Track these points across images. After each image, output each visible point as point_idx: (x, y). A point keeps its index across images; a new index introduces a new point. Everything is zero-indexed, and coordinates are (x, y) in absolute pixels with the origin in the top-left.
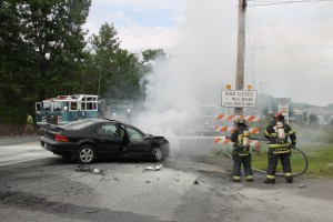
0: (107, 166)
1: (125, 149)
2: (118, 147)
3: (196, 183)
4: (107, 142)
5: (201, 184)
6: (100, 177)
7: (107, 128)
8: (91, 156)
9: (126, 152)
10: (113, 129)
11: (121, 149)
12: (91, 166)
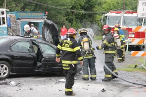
0: (22, 80)
1: (39, 64)
2: (32, 62)
3: (104, 90)
4: (21, 58)
5: (108, 91)
6: (16, 88)
7: (21, 44)
8: (7, 71)
9: (40, 67)
10: (27, 45)
11: (35, 64)
12: (8, 80)
